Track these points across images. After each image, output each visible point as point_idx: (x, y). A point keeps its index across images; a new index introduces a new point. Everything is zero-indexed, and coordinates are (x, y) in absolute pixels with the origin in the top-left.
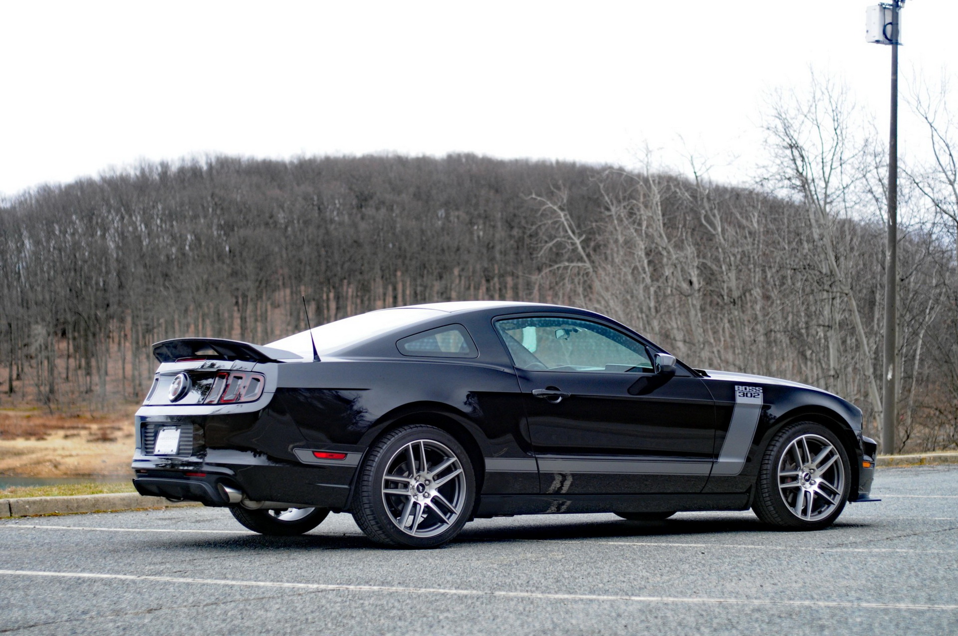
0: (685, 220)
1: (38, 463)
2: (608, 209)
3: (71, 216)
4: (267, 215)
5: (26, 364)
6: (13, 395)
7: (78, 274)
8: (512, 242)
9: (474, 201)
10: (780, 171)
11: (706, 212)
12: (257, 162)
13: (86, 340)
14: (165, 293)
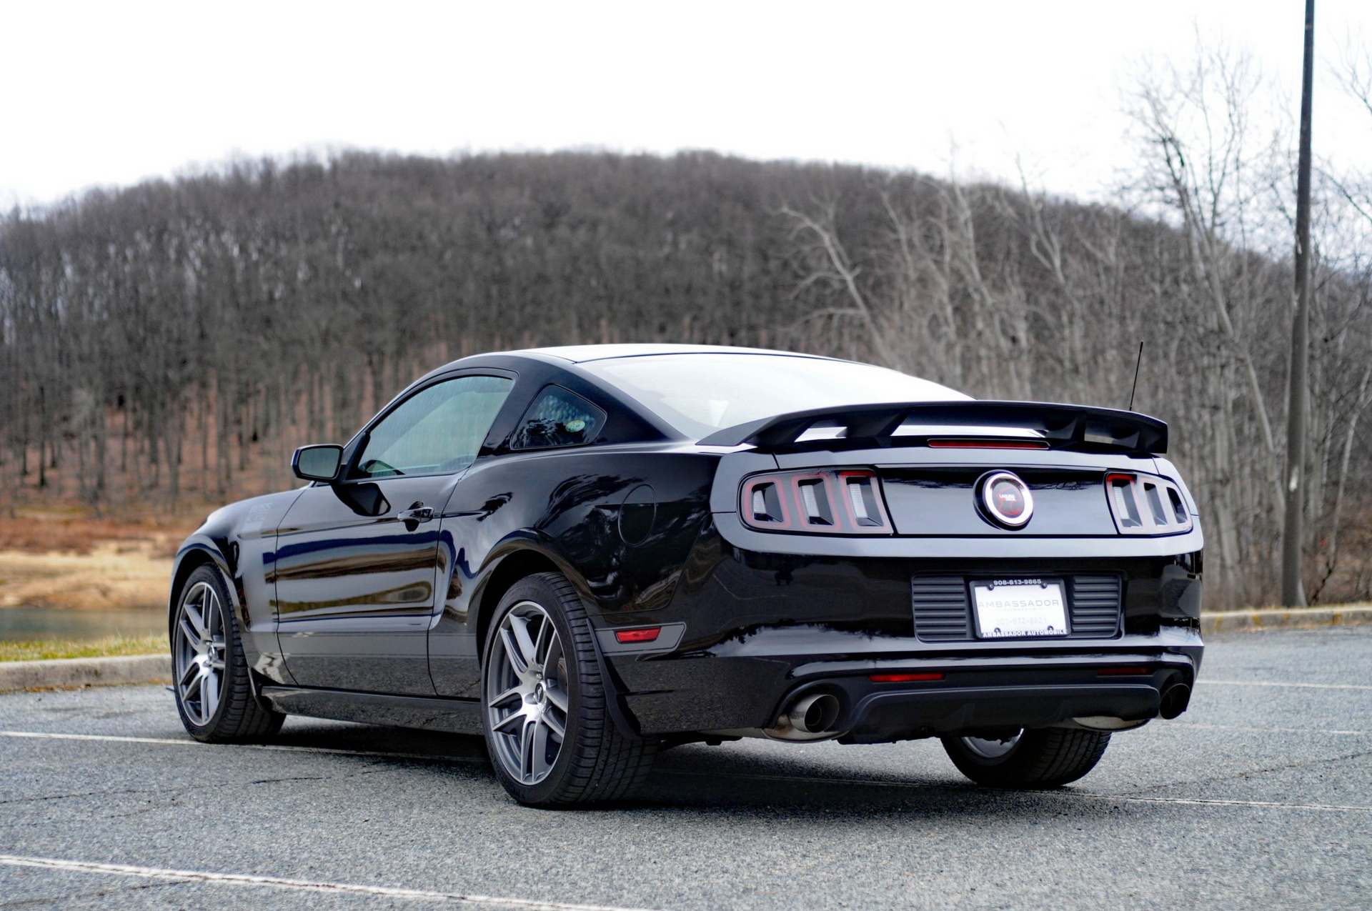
0: (1008, 246)
1: (80, 587)
2: (894, 231)
3: (133, 233)
4: (415, 235)
5: (65, 445)
6: (45, 491)
7: (141, 317)
8: (767, 279)
9: (713, 219)
10: (1148, 176)
11: (1039, 236)
13: (152, 412)
14: (266, 347)
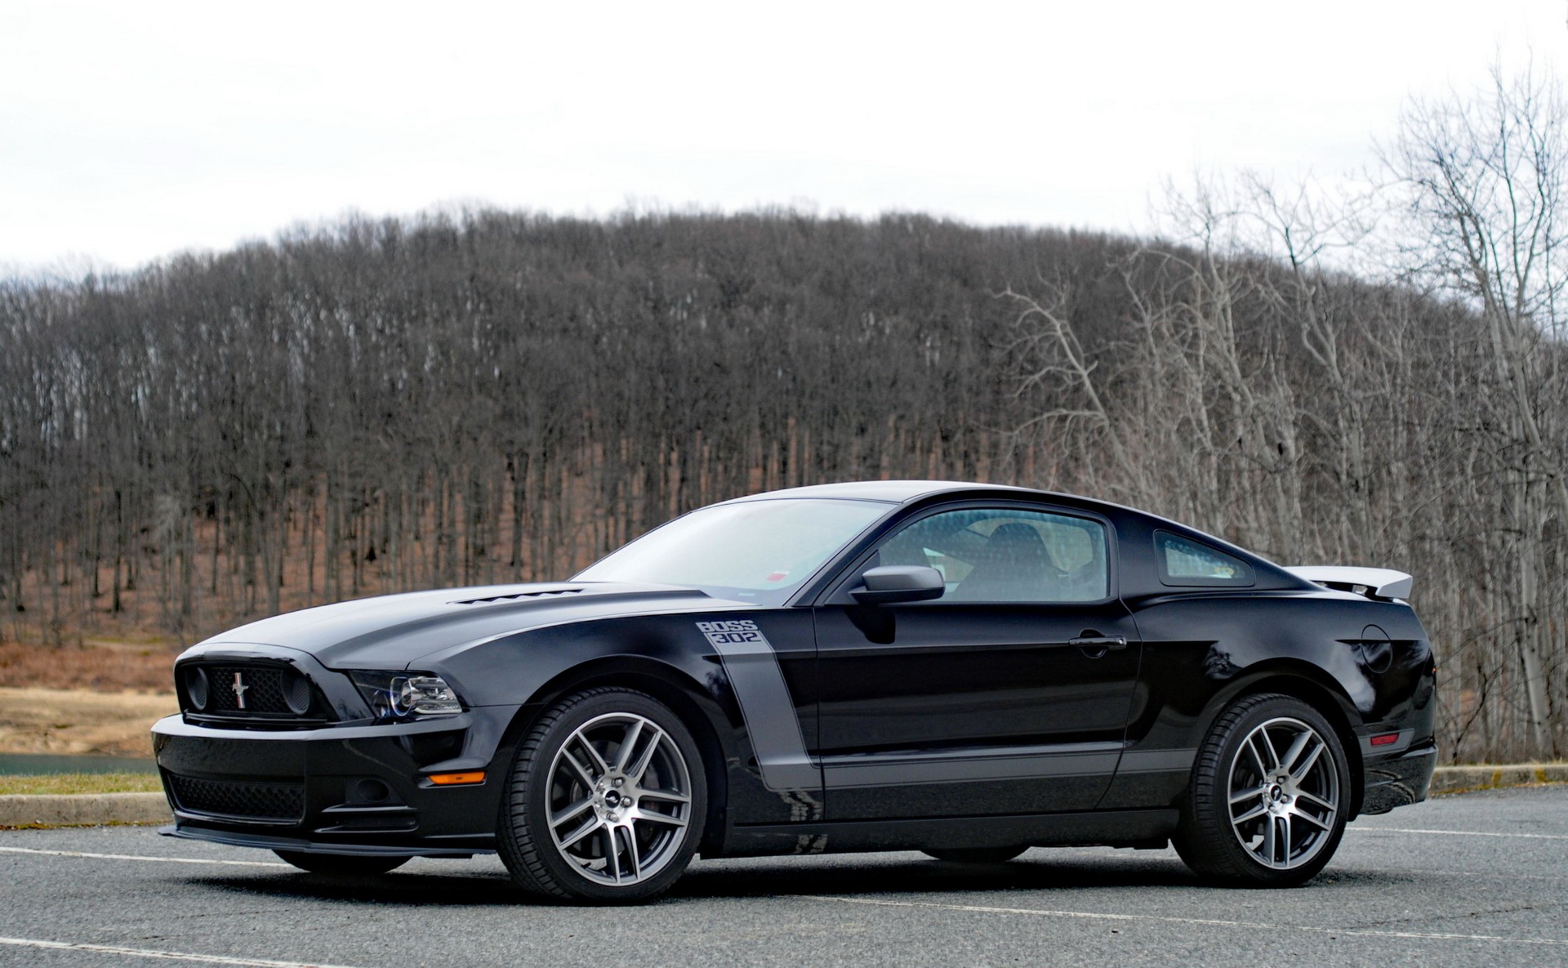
0: (1274, 337)
2: (1137, 317)
3: (230, 308)
4: (566, 314)
5: (144, 563)
6: (120, 615)
7: (238, 409)
8: (988, 372)
9: (926, 298)
10: (1442, 257)
11: (1312, 327)
12: (551, 223)
13: (248, 524)
14: (386, 446)
